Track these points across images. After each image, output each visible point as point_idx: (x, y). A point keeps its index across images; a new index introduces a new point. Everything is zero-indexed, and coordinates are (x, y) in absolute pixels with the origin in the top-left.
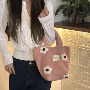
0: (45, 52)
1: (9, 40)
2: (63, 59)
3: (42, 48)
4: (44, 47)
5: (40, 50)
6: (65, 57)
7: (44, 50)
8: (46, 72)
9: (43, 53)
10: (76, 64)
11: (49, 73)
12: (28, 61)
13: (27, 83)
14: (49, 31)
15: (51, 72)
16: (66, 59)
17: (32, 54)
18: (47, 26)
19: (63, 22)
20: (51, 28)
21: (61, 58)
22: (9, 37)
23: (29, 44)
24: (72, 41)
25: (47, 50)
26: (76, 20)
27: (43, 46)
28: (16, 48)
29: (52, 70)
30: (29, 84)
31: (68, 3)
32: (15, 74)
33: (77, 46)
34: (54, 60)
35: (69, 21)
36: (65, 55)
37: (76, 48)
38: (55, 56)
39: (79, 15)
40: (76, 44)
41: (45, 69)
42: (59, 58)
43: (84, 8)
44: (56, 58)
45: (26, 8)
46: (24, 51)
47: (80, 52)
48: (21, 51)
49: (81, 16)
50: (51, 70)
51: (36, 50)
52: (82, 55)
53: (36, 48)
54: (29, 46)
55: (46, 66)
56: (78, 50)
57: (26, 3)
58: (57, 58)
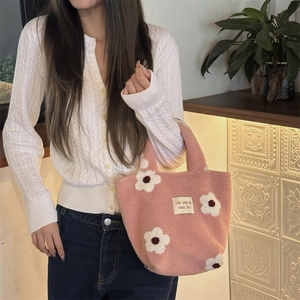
0: (149, 188)
1: (47, 154)
2: (206, 209)
3: (141, 176)
4: (149, 173)
5: (136, 181)
6: (212, 204)
7: (147, 180)
8: (150, 247)
9: (143, 191)
10: (274, 235)
11: (160, 249)
12: (102, 214)
13: (100, 284)
14: (159, 129)
15: (166, 247)
16: (215, 211)
17: (112, 194)
18: (149, 114)
19: (229, 93)
20: (162, 120)
21: (198, 205)
22: (46, 145)
23: (102, 166)
24: (260, 156)
25: (156, 180)
26: (267, 88)
27: (145, 171)
28: (67, 177)
29: (171, 240)
30: (104, 286)
31: (240, 34)
32: (63, 257)
33: (275, 176)
34: (177, 211)
35: (249, 91)
36: (211, 196)
37: (273, 182)
38: (182, 199)
39: (277, 71)
40: (274, 167)
41: (148, 236)
42: (192, 205)
43: (291, 50)
44: (182, 206)
45: (94, 56)
46: (90, 186)
47: (286, 193)
48: (80, 186)
49: (283, 75)
50: (165, 240)
51: (124, 180)
52: (292, 205)
53: (124, 175)
54: (103, 170)
55: (151, 230)
56: (279, 186)
57: (95, 43)
58: (185, 205)
